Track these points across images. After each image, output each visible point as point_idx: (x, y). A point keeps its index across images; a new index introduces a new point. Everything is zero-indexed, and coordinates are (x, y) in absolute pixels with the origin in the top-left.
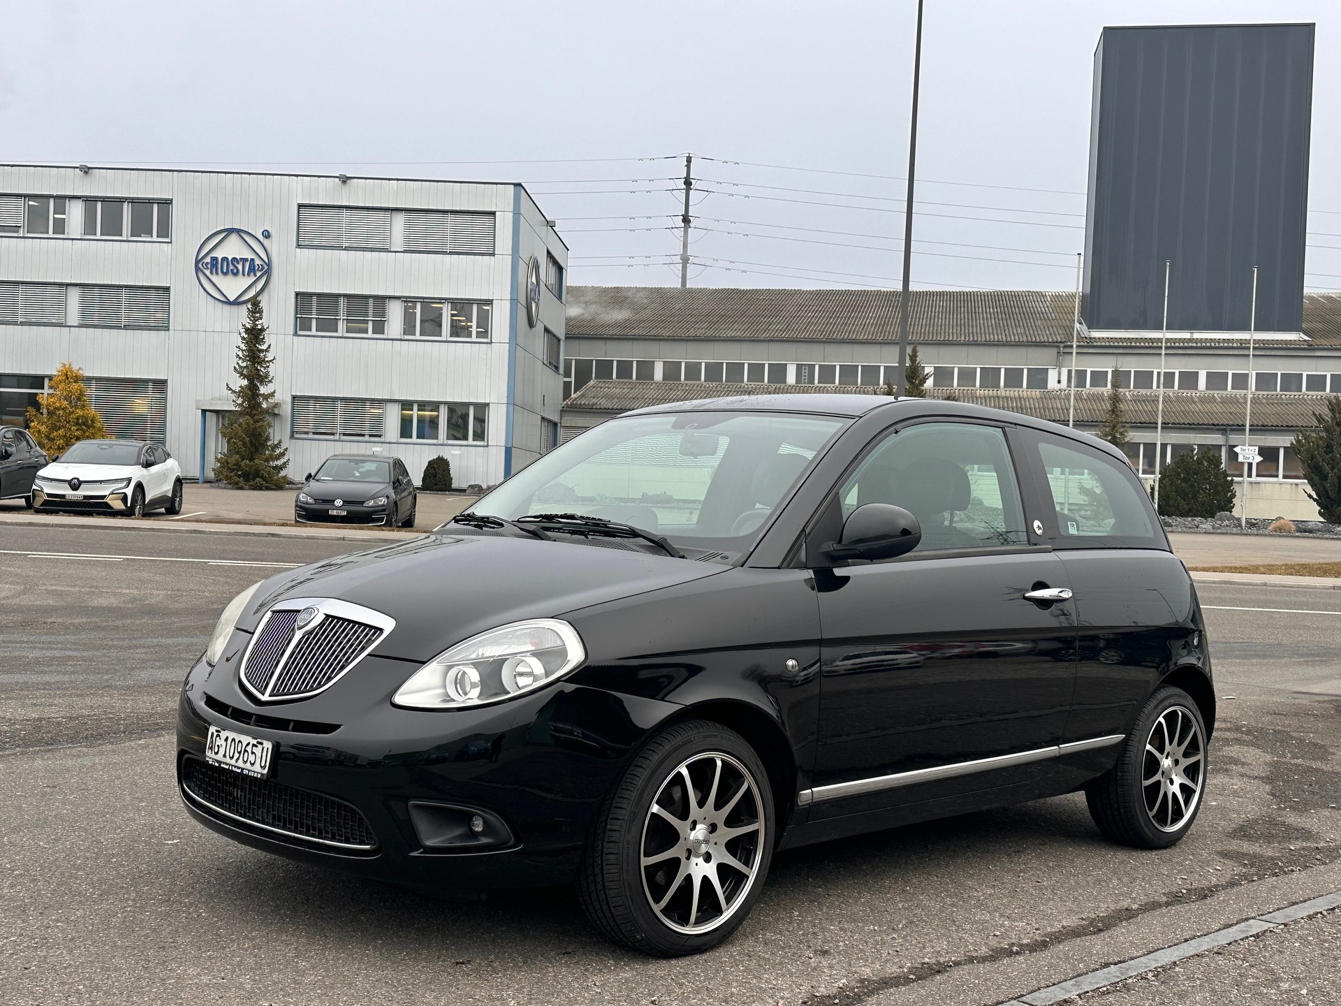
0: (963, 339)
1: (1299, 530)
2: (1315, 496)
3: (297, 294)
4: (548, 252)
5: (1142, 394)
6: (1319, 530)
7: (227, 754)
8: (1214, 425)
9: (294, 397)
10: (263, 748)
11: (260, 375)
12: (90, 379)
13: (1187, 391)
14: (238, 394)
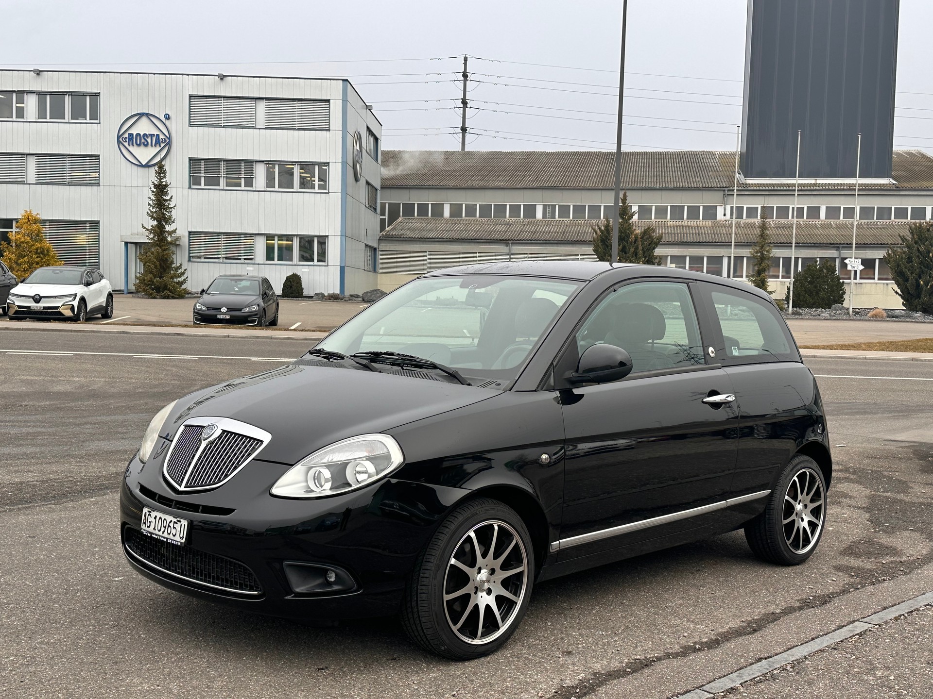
0: (658, 186)
1: (889, 316)
2: (900, 293)
3: (190, 159)
4: (368, 128)
5: (781, 223)
6: (902, 316)
7: (156, 528)
8: (830, 244)
9: (190, 233)
10: (181, 525)
11: (165, 218)
12: (45, 221)
13: (813, 220)
14: (151, 231)
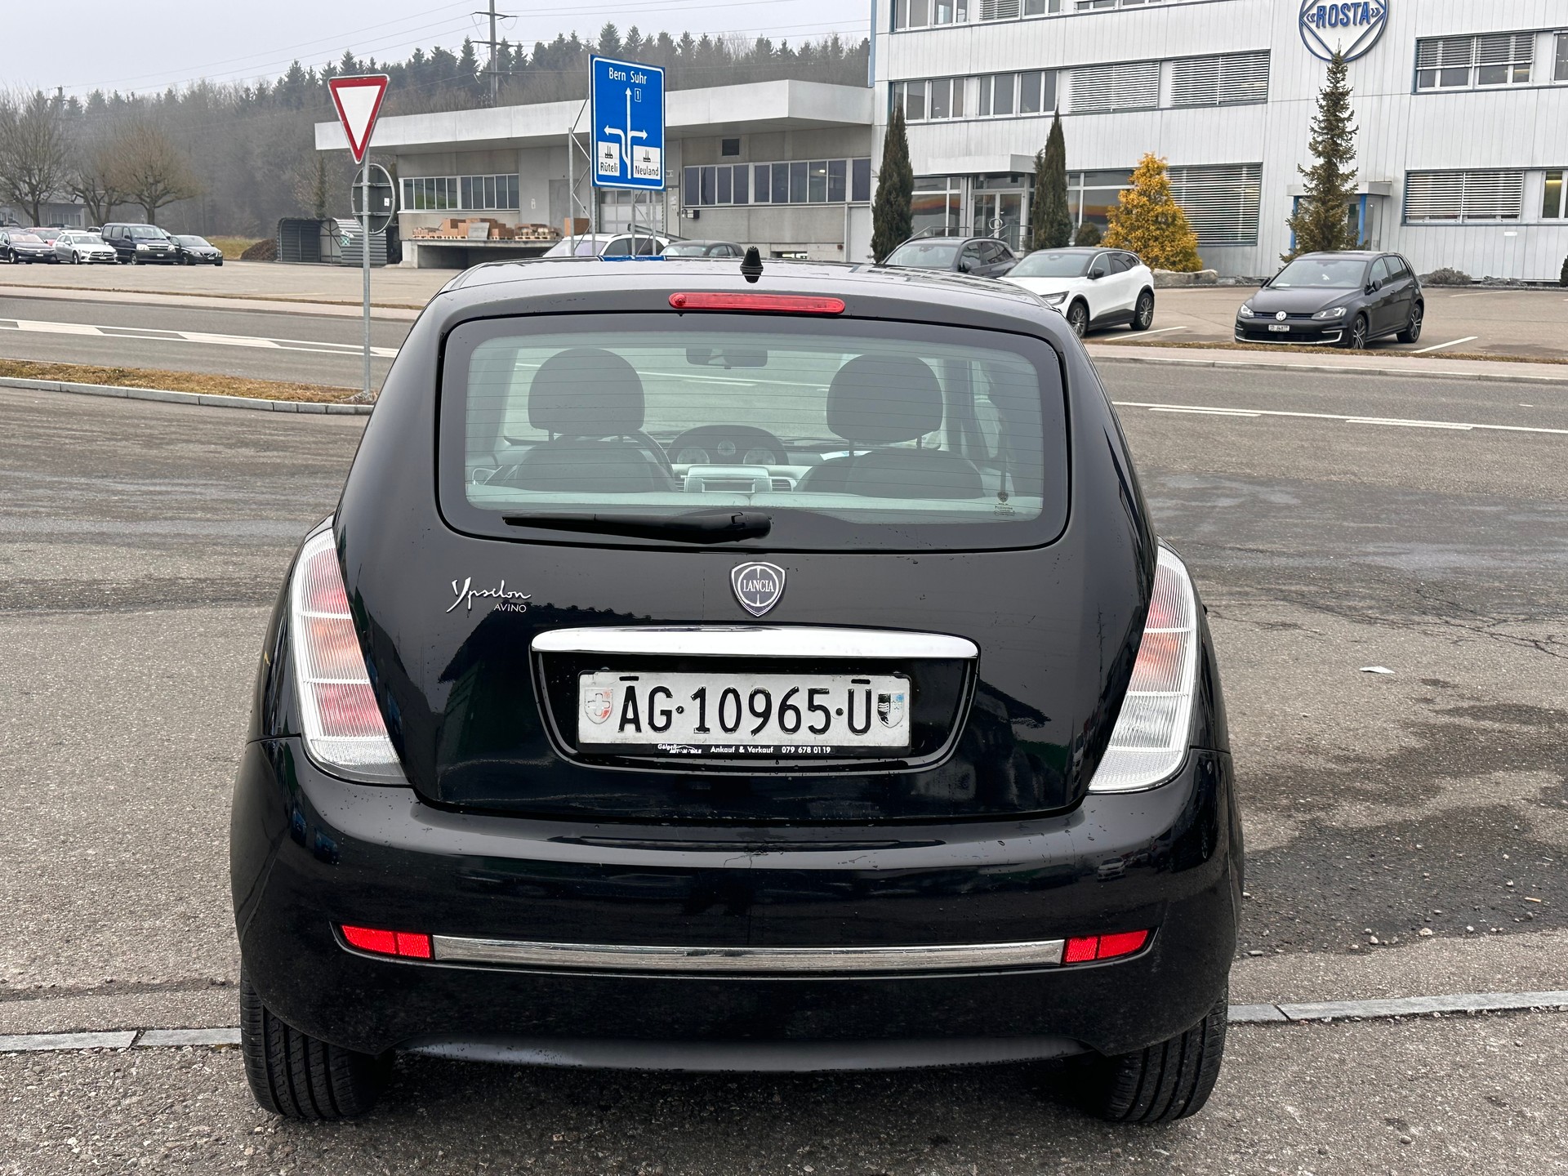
3: (1419, 41)
11: (1338, 151)
14: (1312, 175)
